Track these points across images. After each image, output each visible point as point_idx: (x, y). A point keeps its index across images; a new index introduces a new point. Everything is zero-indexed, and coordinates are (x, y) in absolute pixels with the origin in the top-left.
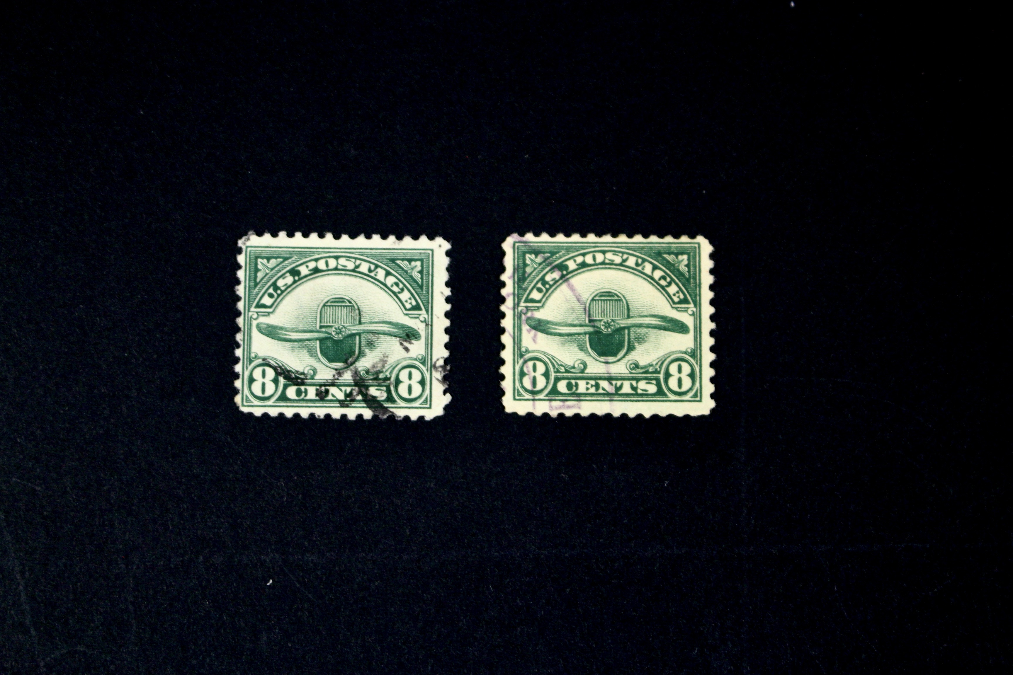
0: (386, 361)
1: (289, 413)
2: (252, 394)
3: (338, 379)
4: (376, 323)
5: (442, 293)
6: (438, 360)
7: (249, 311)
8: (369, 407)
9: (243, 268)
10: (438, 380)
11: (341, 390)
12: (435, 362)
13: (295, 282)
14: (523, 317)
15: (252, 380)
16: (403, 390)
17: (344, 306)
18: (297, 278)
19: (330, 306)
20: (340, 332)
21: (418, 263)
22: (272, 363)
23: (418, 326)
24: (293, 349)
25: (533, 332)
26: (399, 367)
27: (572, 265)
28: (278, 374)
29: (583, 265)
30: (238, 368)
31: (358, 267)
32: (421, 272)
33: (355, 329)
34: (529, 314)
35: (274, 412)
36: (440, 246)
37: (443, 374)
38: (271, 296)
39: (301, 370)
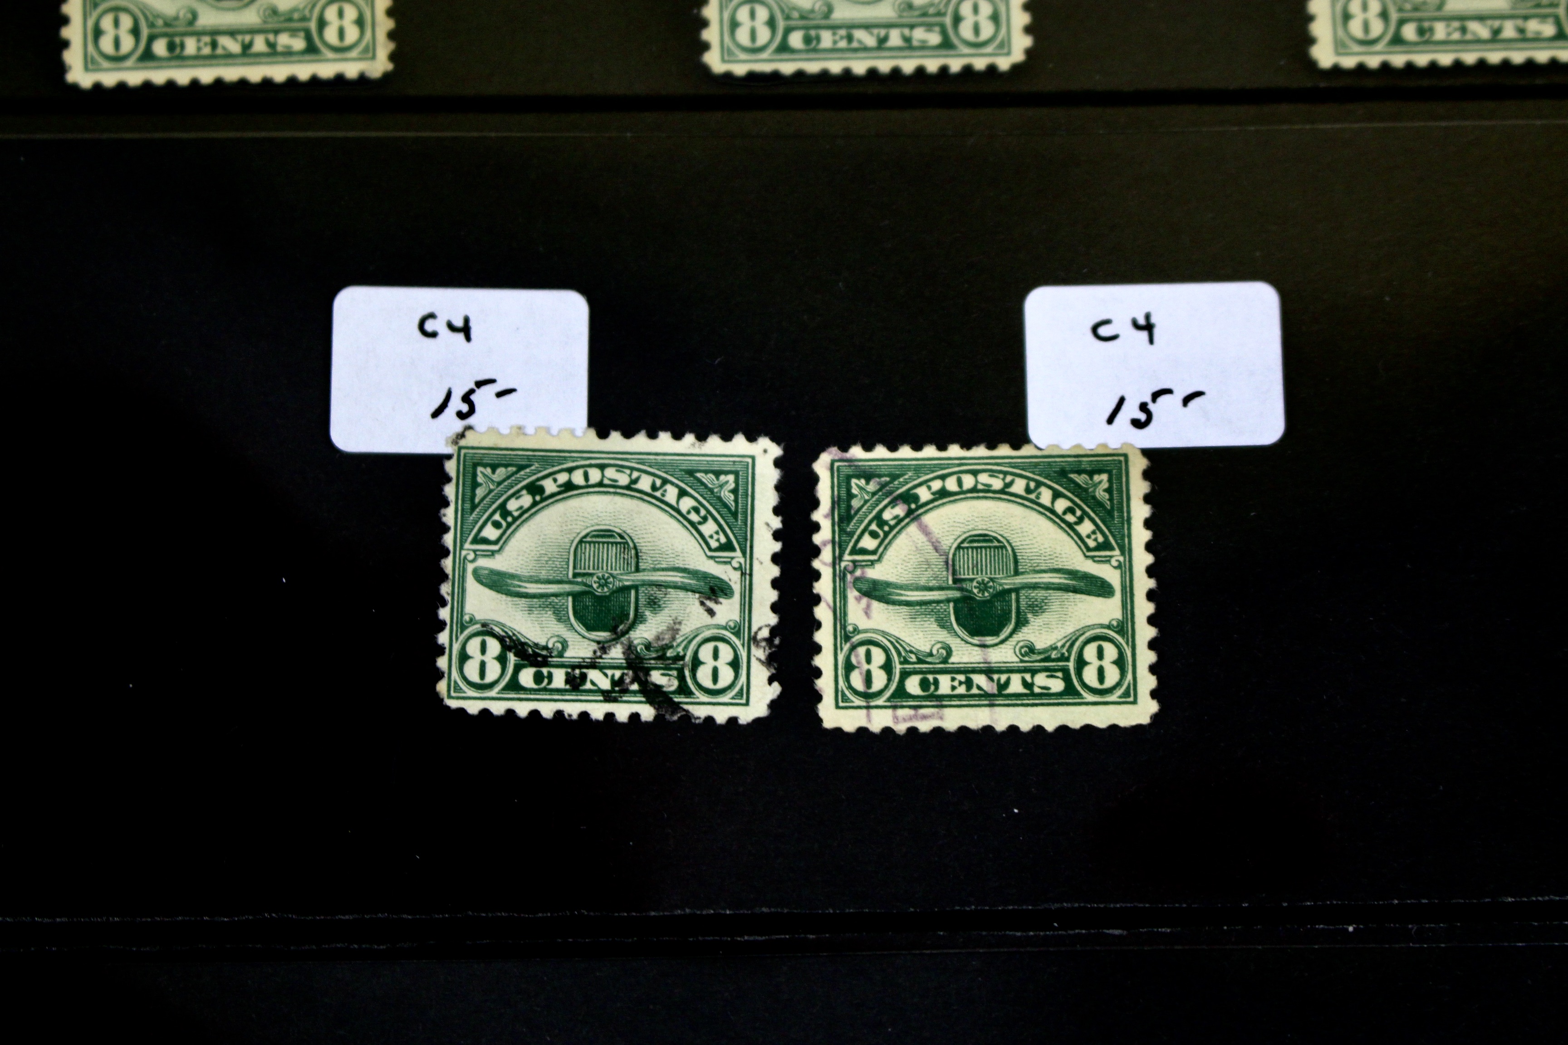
0: (678, 630)
1: (522, 709)
2: (465, 678)
3: (601, 657)
4: (663, 570)
5: (768, 524)
6: (760, 629)
7: (461, 548)
8: (650, 701)
9: (454, 481)
10: (760, 660)
11: (606, 675)
12: (756, 633)
13: (535, 504)
14: (849, 576)
15: (464, 657)
16: (704, 676)
17: (612, 543)
18: (538, 498)
19: (590, 543)
20: (606, 584)
21: (731, 478)
22: (497, 629)
23: (730, 575)
24: (530, 609)
25: (865, 600)
26: (699, 639)
27: (924, 494)
28: (505, 648)
29: (943, 493)
30: (443, 638)
31: (635, 481)
32: (735, 491)
33: (628, 580)
34: (858, 573)
35: (498, 708)
36: (765, 451)
37: (768, 651)
38: (497, 525)
39: (542, 642)
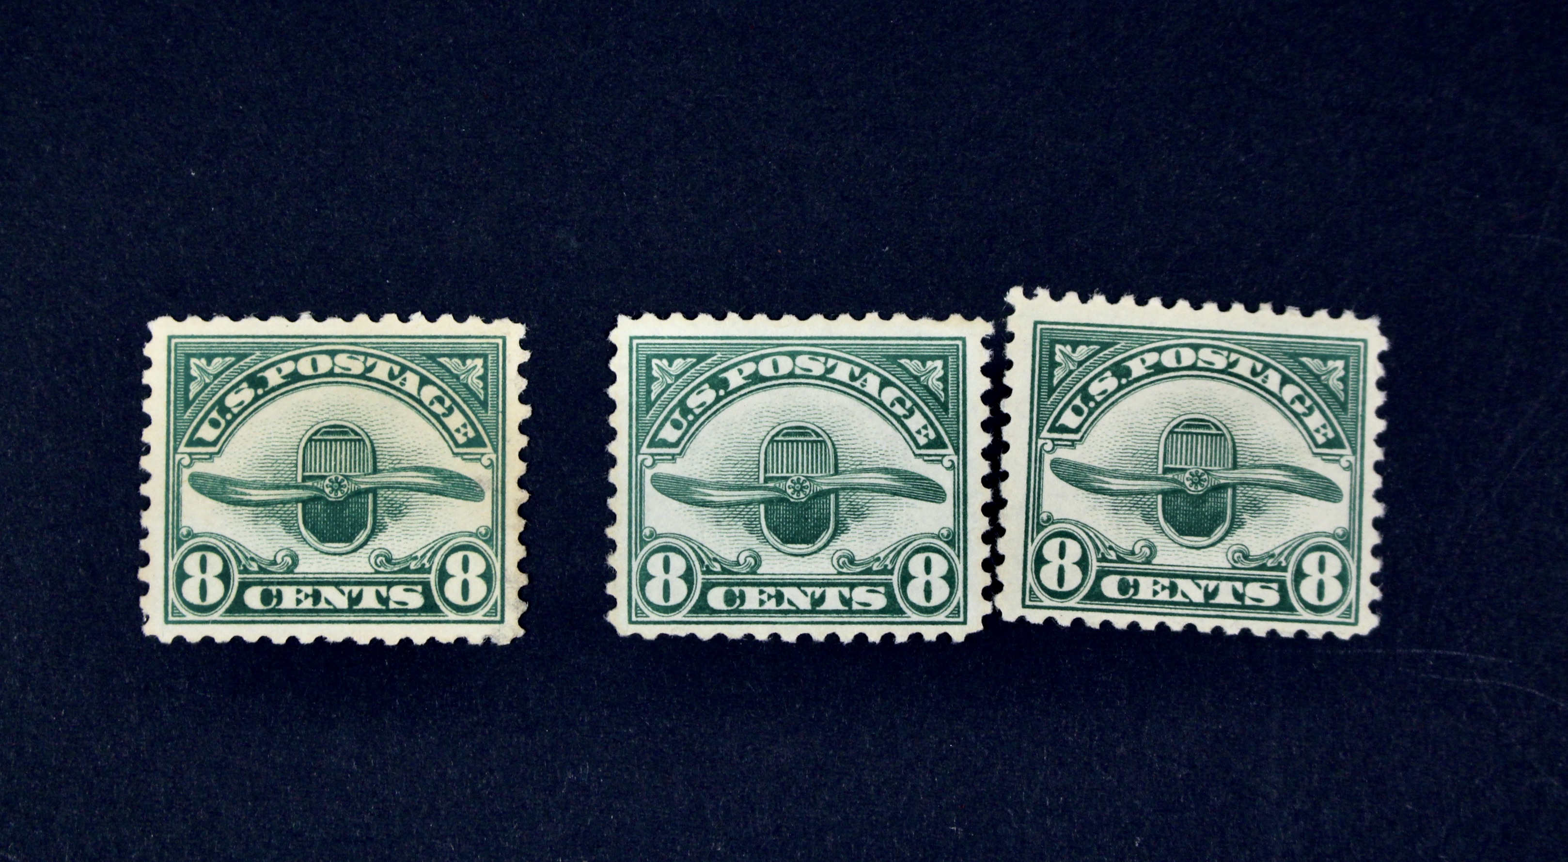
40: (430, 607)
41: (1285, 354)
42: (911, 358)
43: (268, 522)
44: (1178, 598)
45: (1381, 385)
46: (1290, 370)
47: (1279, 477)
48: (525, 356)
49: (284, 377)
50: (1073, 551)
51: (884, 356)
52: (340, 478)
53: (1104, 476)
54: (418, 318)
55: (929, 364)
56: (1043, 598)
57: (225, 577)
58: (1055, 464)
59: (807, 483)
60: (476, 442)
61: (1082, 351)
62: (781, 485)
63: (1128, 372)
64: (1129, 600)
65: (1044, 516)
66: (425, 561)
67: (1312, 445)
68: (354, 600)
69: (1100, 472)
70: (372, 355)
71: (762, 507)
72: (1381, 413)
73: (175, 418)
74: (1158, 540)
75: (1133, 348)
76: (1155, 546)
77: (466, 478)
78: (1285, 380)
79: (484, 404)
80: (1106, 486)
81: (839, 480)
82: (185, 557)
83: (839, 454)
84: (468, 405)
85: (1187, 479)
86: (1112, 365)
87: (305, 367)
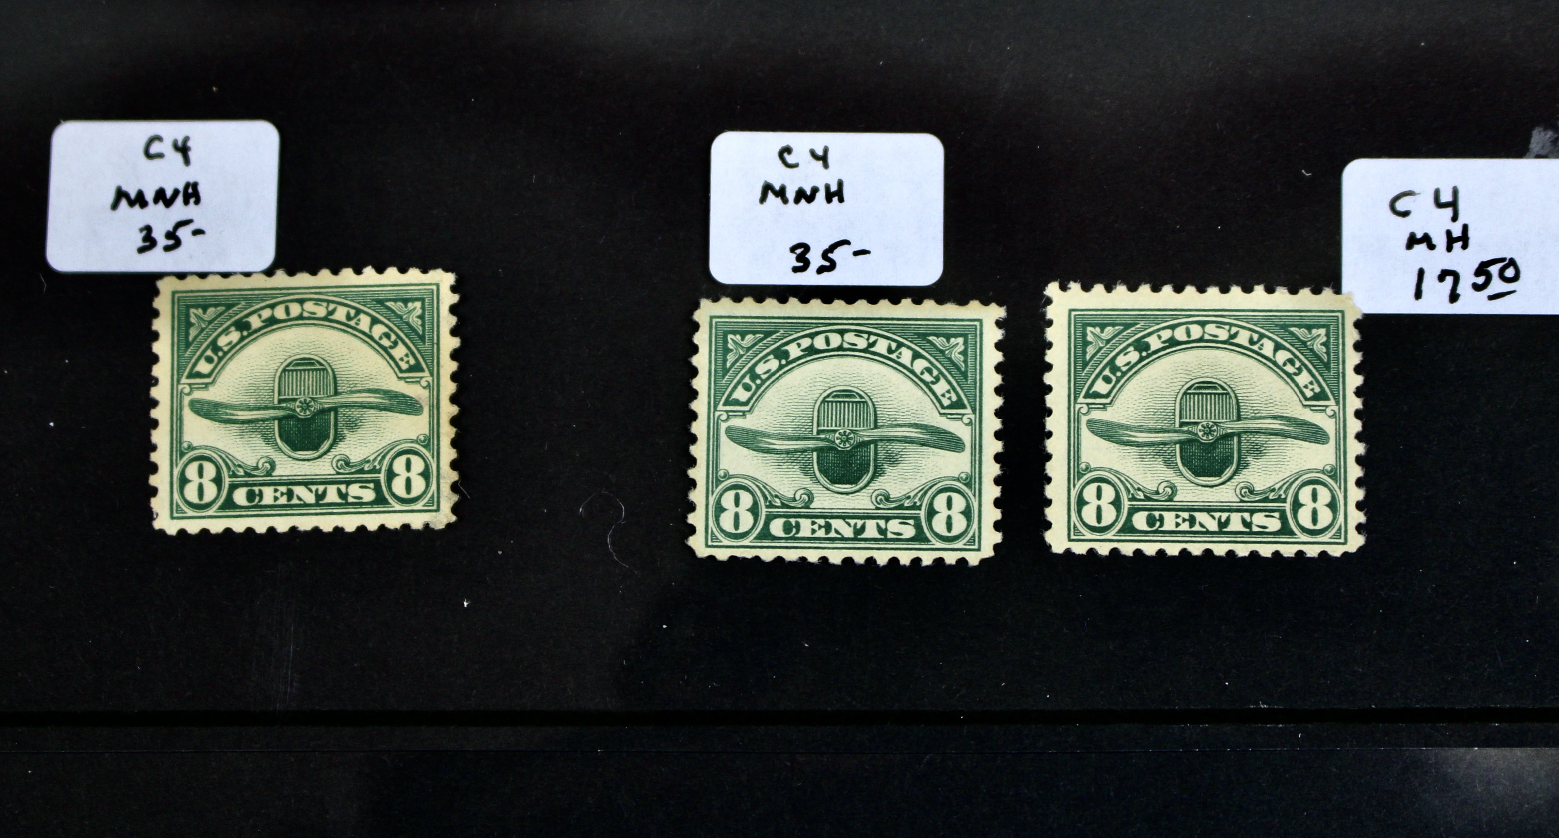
40: (380, 500)
41: (1276, 325)
42: (937, 335)
43: (252, 436)
44: (1197, 528)
45: (1357, 347)
46: (1281, 338)
47: (1276, 425)
48: (455, 298)
49: (263, 321)
50: (1109, 493)
51: (915, 334)
52: (309, 399)
53: (1131, 431)
54: (369, 271)
55: (952, 340)
56: (1085, 533)
57: (218, 481)
58: (1091, 423)
59: (852, 436)
60: (416, 368)
61: (1109, 331)
62: (830, 436)
63: (1147, 347)
64: (1156, 532)
65: (1083, 466)
66: (376, 464)
67: (1302, 398)
68: (320, 497)
69: (1128, 428)
70: (333, 302)
71: (815, 454)
72: (1358, 369)
73: (179, 356)
74: (1178, 481)
75: (1151, 327)
76: (1175, 487)
77: (408, 396)
78: (1278, 347)
79: (422, 338)
80: (1133, 439)
81: (877, 433)
82: (186, 465)
83: (878, 412)
84: (410, 339)
85: (1200, 431)
86: (1134, 342)
87: (280, 313)
